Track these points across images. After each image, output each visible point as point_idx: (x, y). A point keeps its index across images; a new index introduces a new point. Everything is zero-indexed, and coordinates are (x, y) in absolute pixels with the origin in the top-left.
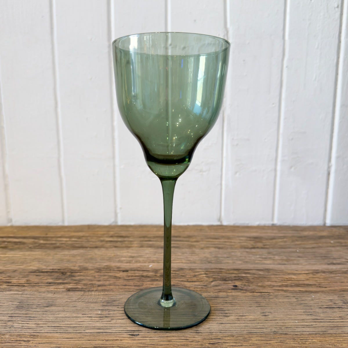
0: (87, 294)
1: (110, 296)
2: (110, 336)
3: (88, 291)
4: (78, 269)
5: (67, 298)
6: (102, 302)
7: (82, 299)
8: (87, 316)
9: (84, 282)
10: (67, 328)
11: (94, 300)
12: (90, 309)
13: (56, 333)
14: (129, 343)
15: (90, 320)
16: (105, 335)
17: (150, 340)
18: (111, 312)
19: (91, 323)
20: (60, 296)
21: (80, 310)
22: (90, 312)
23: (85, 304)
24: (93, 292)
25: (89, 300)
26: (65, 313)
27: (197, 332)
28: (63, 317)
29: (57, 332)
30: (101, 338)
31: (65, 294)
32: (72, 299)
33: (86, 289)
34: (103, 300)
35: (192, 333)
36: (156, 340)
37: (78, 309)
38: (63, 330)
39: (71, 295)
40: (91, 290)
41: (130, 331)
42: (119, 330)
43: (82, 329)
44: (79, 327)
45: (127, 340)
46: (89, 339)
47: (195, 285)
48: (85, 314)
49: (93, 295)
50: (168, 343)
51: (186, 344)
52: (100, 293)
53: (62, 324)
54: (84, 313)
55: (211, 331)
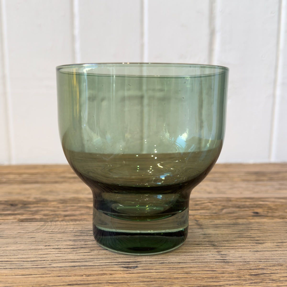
0: (49, 224)
1: (83, 225)
2: (92, 270)
3: (51, 221)
4: (34, 200)
5: (21, 229)
6: (73, 232)
7: (43, 229)
8: (52, 247)
9: (43, 213)
10: (22, 262)
11: (60, 230)
12: (56, 239)
13: (4, 269)
14: (125, 277)
15: (57, 252)
16: (85, 269)
17: (157, 272)
18: (89, 243)
19: (59, 255)
20: (9, 227)
21: (41, 241)
22: (57, 243)
23: (48, 235)
24: (58, 222)
25: (54, 230)
26: (18, 245)
27: (224, 262)
28: (14, 250)
29: (5, 267)
30: (78, 272)
31: (16, 225)
32: (28, 229)
33: (47, 219)
34: (75, 230)
35: (217, 263)
36: (167, 272)
37: (37, 240)
38: (15, 265)
39: (26, 226)
40: (55, 220)
41: (122, 262)
42: (105, 263)
43: (46, 263)
44: (41, 261)
45: (121, 274)
46: (59, 275)
47: (201, 213)
48: (49, 246)
49: (58, 225)
50: (186, 275)
51: (215, 276)
52: (69, 222)
53: (13, 258)
54: (47, 244)
55: (245, 260)
